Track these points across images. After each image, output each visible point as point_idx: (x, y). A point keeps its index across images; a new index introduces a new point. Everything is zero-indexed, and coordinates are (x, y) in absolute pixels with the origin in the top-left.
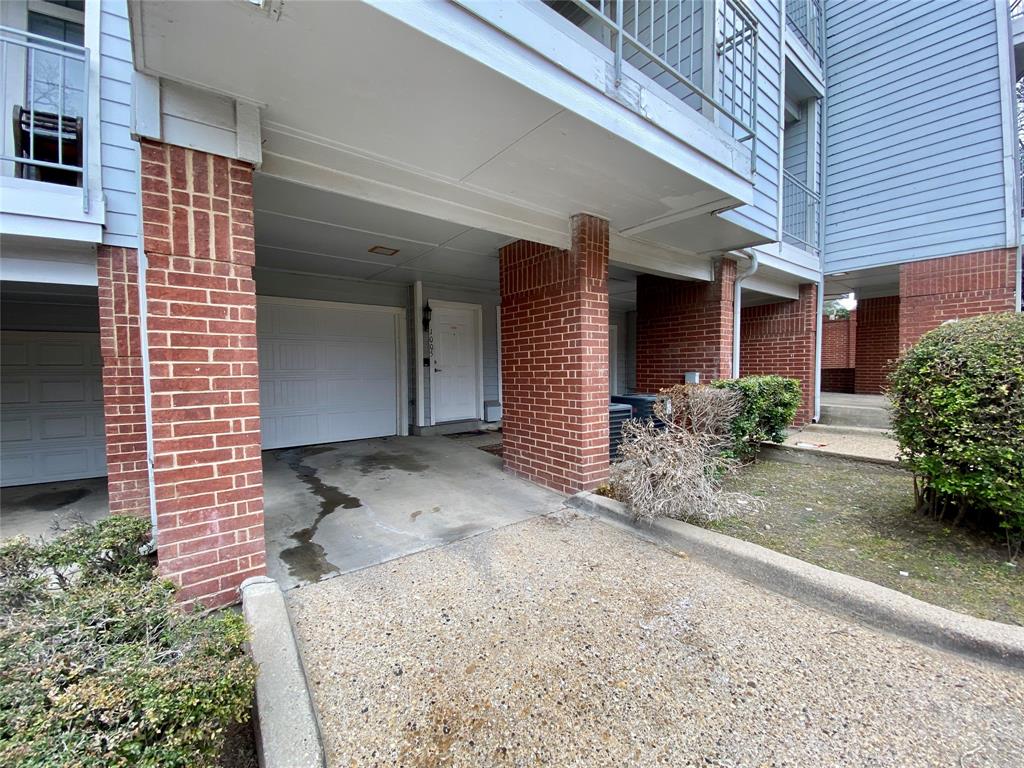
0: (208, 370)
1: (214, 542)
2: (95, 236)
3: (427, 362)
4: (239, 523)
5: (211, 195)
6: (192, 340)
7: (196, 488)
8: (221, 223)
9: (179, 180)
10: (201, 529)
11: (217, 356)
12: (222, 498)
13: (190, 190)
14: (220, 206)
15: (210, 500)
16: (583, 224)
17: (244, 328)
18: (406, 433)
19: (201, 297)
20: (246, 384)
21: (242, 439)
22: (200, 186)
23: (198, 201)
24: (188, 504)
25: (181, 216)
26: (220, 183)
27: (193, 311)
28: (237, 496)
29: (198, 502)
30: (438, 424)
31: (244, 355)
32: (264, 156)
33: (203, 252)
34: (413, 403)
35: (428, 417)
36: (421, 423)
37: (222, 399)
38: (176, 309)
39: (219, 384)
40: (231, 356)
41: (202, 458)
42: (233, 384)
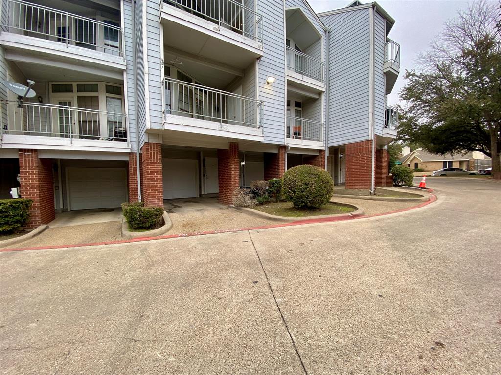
0: (155, 177)
1: (156, 204)
2: (129, 151)
3: (204, 175)
4: (159, 201)
5: (155, 149)
6: (153, 172)
7: (153, 195)
8: (157, 153)
9: (151, 148)
10: (154, 201)
11: (156, 174)
12: (157, 197)
13: (152, 149)
14: (156, 151)
15: (155, 197)
16: (231, 144)
17: (160, 170)
18: (198, 197)
19: (154, 165)
20: (161, 179)
21: (160, 188)
22: (154, 148)
23: (154, 151)
24: (152, 197)
25: (151, 153)
26: (156, 147)
27: (153, 167)
28: (159, 197)
29: (154, 197)
30: (208, 194)
31: (160, 174)
32: (163, 141)
33: (154, 158)
34: (200, 188)
35: (205, 192)
36: (203, 194)
37: (157, 181)
38: (151, 167)
39: (157, 179)
40: (158, 174)
41: (154, 190)
42: (159, 179)
